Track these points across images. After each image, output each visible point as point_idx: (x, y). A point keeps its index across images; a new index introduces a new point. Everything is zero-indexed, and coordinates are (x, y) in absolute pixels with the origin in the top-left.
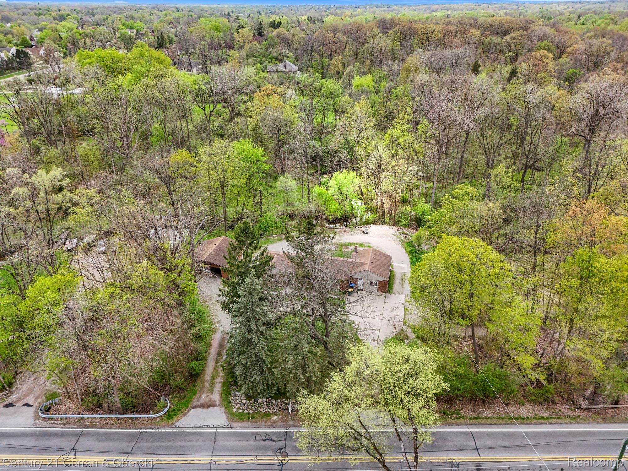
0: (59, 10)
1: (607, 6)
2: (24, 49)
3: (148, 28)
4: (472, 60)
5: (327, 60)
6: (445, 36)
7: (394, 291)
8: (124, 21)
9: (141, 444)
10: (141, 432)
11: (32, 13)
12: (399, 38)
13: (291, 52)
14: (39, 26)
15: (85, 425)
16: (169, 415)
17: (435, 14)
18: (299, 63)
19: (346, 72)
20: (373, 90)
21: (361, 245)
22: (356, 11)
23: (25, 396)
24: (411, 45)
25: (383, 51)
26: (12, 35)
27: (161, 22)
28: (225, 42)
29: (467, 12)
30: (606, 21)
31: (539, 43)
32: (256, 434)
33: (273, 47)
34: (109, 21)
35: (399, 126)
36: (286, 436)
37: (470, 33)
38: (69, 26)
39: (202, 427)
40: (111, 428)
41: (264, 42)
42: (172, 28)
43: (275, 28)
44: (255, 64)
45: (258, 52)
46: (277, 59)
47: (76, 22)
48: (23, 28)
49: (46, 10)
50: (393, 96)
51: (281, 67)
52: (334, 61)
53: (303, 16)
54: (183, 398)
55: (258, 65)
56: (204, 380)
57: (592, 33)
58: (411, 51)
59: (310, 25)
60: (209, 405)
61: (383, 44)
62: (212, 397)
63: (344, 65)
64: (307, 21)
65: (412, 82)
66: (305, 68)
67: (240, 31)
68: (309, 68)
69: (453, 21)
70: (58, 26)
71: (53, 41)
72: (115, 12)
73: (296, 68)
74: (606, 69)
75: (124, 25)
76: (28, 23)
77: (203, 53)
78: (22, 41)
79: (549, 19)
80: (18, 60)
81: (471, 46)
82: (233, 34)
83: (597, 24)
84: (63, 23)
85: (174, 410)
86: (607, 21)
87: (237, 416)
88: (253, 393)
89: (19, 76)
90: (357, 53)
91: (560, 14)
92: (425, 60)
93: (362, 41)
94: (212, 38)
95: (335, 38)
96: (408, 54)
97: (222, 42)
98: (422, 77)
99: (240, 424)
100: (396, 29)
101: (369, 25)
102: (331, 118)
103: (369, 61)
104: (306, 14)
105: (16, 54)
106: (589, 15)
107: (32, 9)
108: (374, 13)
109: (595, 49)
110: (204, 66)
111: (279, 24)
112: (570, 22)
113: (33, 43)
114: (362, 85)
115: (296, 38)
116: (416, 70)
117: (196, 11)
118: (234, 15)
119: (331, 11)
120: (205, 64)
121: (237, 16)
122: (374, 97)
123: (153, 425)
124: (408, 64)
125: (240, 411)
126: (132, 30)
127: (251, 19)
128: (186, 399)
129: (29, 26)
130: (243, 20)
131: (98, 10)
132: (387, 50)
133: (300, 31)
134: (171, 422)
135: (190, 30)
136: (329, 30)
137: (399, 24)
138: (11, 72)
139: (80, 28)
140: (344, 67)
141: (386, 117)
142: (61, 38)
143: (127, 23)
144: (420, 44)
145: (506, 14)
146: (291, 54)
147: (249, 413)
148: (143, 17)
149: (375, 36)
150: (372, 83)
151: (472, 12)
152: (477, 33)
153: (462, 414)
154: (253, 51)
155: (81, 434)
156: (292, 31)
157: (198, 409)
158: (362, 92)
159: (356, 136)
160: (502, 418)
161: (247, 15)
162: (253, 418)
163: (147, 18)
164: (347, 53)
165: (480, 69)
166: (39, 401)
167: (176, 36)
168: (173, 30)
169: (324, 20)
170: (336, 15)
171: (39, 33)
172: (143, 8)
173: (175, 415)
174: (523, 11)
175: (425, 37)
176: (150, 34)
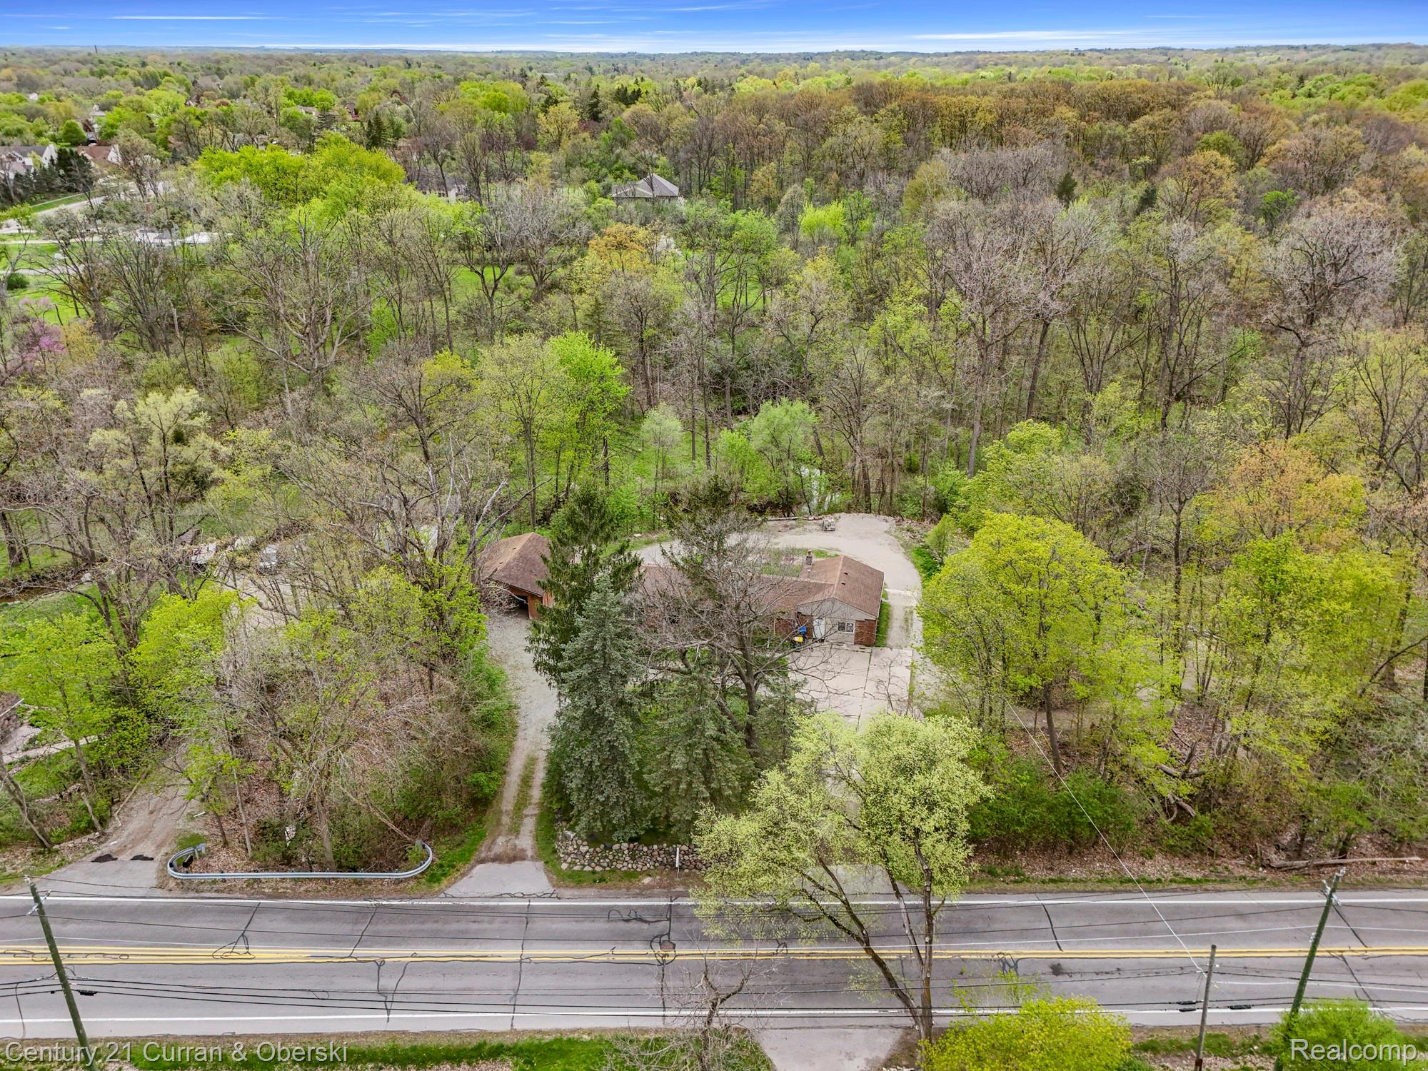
0: (144, 64)
1: (1365, 55)
2: (74, 149)
3: (344, 103)
4: (1059, 173)
5: (743, 172)
6: (1001, 122)
7: (889, 642)
8: (291, 89)
9: (380, 927)
10: (377, 907)
11: (85, 70)
12: (901, 126)
13: (664, 154)
14: (102, 99)
15: (264, 894)
16: (433, 876)
17: (983, 73)
18: (681, 179)
19: (785, 197)
20: (845, 237)
21: (820, 553)
22: (806, 67)
23: (135, 842)
24: (928, 140)
25: (866, 152)
26: (46, 117)
27: (373, 90)
28: (518, 134)
29: (1054, 70)
30: (1359, 89)
31: (1206, 136)
32: (611, 909)
33: (624, 145)
34: (258, 87)
35: (899, 308)
36: (670, 913)
37: (1057, 114)
38: (170, 100)
39: (500, 896)
40: (316, 898)
41: (604, 134)
42: (399, 104)
43: (628, 104)
44: (584, 181)
45: (591, 155)
46: (633, 170)
47: (183, 89)
48: (68, 103)
49: (114, 63)
50: (887, 247)
51: (642, 188)
52: (759, 174)
53: (688, 77)
54: (459, 845)
55: (593, 185)
56: (501, 812)
57: (1323, 115)
58: (928, 153)
59: (706, 96)
60: (514, 857)
61: (866, 139)
62: (517, 842)
63: (782, 182)
64: (696, 88)
65: (929, 217)
66: (695, 190)
67: (552, 109)
68: (704, 190)
69: (1019, 87)
70: (144, 100)
71: (137, 130)
72: (269, 69)
73: (675, 190)
74: (1349, 191)
75: (290, 96)
76: (76, 92)
77: (470, 156)
78: (67, 132)
79: (1235, 83)
80: (62, 172)
81: (1058, 142)
82: (535, 116)
83: (1339, 94)
84: (155, 92)
85: (441, 866)
86: (1362, 89)
87: (570, 877)
88: (604, 827)
89: (69, 207)
90: (810, 157)
91: (1261, 74)
92: (958, 172)
93: (819, 131)
94: (488, 125)
95: (761, 126)
96: (921, 160)
97: (512, 134)
98: (950, 206)
99: (576, 892)
100: (894, 105)
101: (833, 97)
102: (753, 296)
103: (835, 176)
104: (695, 73)
105: (59, 159)
106: (1323, 76)
107: (84, 62)
108: (846, 72)
109: (1327, 148)
110: (474, 185)
111: (637, 95)
112: (1281, 92)
113: (89, 136)
114: (820, 225)
115: (675, 124)
116: (937, 194)
117: (450, 66)
118: (535, 76)
119: (750, 67)
120: (477, 181)
121: (543, 77)
122: (847, 251)
123: (402, 894)
124: (919, 180)
125: (576, 868)
126: (309, 109)
127: (572, 84)
128: (465, 846)
129: (80, 98)
130: (556, 86)
131: (231, 65)
132: (875, 151)
133: (683, 110)
134: (436, 887)
135: (439, 109)
136: (749, 107)
137: (901, 93)
138: (48, 199)
139: (193, 104)
140: (781, 187)
141: (872, 291)
142: (152, 125)
143: (297, 92)
144: (947, 139)
145: (1139, 74)
146: (663, 160)
147: (594, 872)
148: (333, 80)
149: (849, 120)
150: (841, 221)
151: (1066, 68)
152: (1070, 114)
153: (1027, 874)
154: (580, 153)
155: (257, 910)
156: (665, 111)
157: (490, 864)
158: (819, 240)
159: (808, 331)
160: (1107, 881)
161: (562, 74)
162: (602, 880)
163: (342, 82)
164: (786, 156)
165: (1076, 191)
166: (164, 850)
167: (409, 121)
168: (399, 108)
169: (736, 85)
170: (762, 75)
171: (101, 113)
172: (333, 59)
173: (445, 875)
174: (1179, 67)
175: (957, 123)
176: (349, 117)
